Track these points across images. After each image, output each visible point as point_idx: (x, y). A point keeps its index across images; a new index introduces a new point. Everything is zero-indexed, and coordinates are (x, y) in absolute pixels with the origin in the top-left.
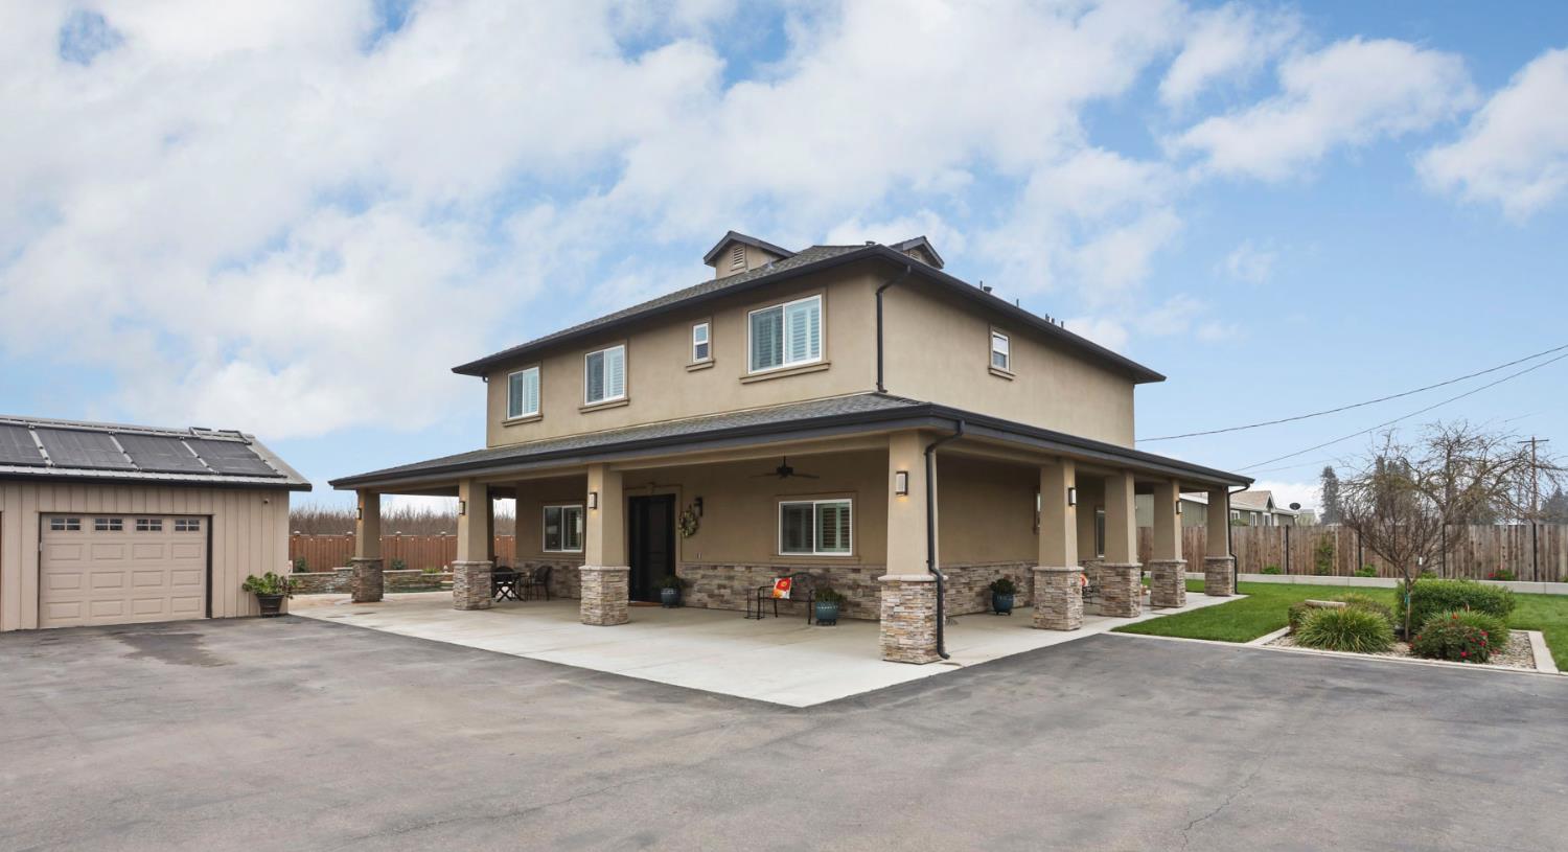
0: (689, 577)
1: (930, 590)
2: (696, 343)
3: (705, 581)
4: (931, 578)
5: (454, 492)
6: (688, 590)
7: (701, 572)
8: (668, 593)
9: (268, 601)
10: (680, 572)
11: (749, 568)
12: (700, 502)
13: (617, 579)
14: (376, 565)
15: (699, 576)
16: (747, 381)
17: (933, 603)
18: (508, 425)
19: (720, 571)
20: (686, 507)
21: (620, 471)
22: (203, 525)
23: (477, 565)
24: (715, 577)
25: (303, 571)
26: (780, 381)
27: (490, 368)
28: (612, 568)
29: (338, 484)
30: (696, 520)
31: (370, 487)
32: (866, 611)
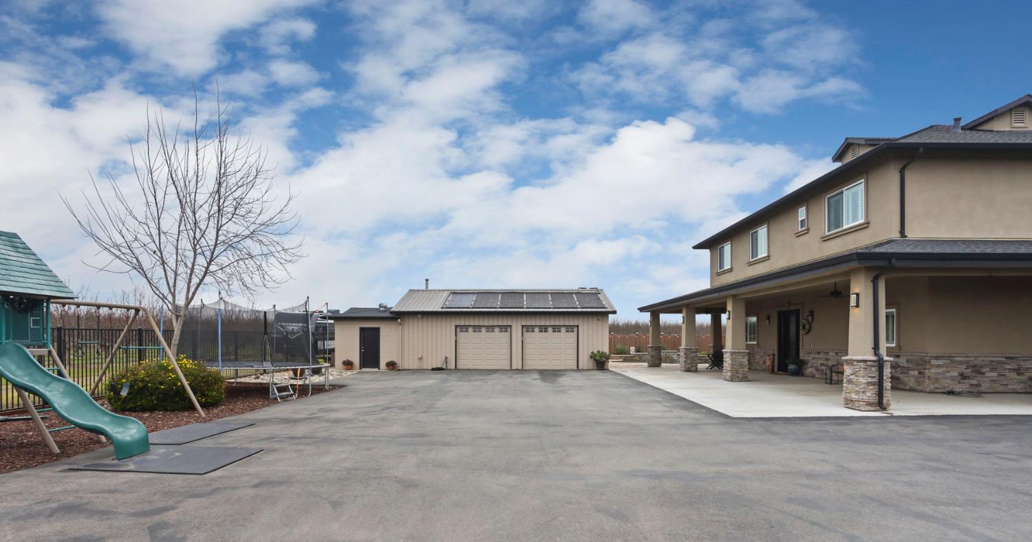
0: (806, 358)
1: (872, 366)
2: (800, 219)
3: (814, 361)
4: (874, 358)
5: (680, 312)
6: (805, 366)
7: (812, 356)
8: (791, 367)
9: (600, 363)
10: (802, 356)
11: (837, 353)
12: (812, 313)
13: (741, 357)
14: (658, 349)
15: (811, 358)
16: (826, 239)
17: (876, 374)
18: (719, 274)
19: (822, 355)
20: (805, 317)
21: (743, 299)
22: (575, 329)
23: (690, 349)
24: (819, 358)
25: (639, 352)
26: (842, 237)
27: (712, 244)
28: (737, 351)
29: (642, 310)
30: (810, 324)
31: (655, 310)
32: (903, 383)
